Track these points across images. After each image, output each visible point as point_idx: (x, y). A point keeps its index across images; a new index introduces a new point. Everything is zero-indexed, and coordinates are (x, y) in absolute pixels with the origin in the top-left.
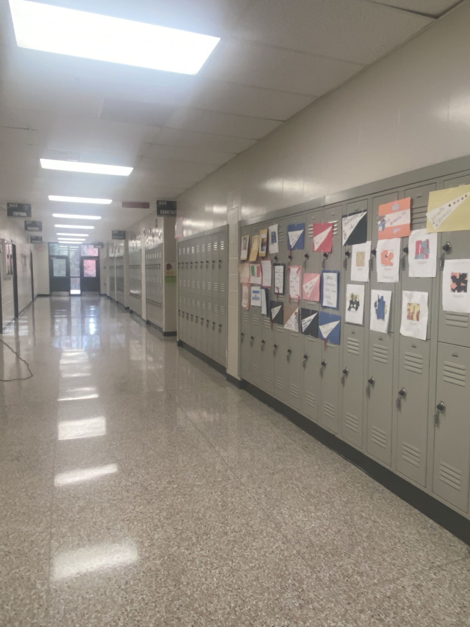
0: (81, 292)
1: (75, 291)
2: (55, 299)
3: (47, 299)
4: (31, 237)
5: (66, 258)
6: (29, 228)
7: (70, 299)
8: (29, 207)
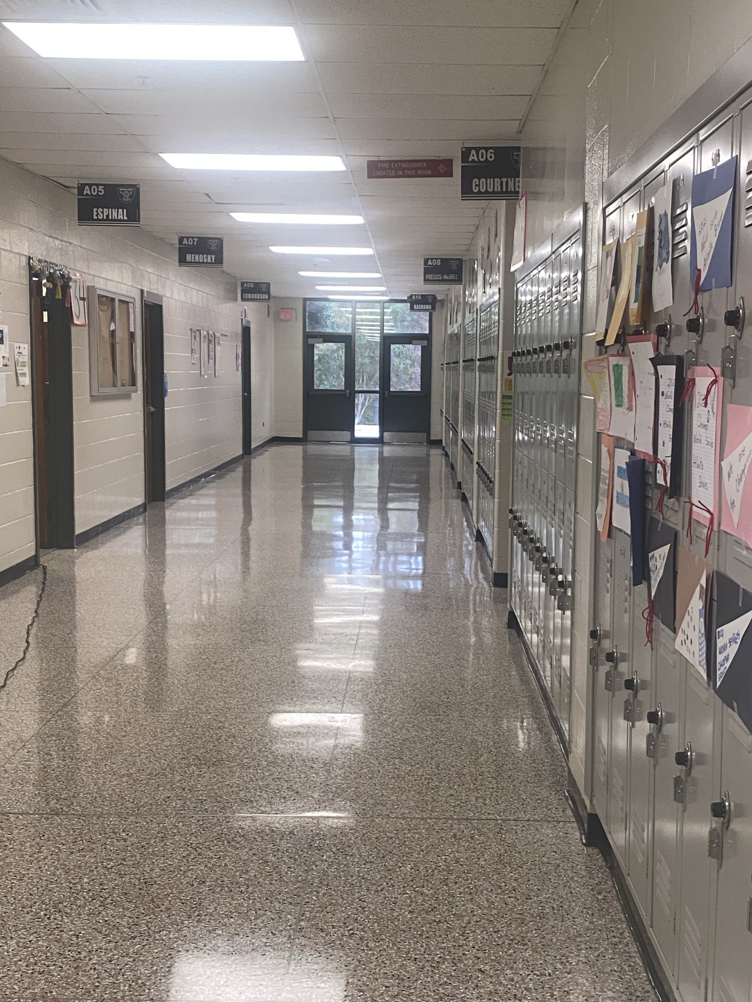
0: (382, 431)
1: (367, 430)
2: (313, 449)
3: (297, 450)
4: (242, 284)
5: (348, 341)
6: (189, 257)
7: (353, 452)
8: (135, 190)
